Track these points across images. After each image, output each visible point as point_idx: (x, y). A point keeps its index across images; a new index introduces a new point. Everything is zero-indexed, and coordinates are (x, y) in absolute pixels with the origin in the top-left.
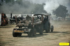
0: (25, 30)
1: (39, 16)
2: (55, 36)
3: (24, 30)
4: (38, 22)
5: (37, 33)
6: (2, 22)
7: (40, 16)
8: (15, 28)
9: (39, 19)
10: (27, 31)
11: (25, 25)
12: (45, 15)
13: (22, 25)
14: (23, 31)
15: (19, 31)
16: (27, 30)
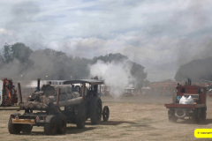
0: (38, 117)
1: (75, 85)
2: (119, 130)
3: (34, 118)
4: (73, 99)
5: (68, 125)
6: (4, 98)
7: (79, 84)
8: (14, 112)
9: (76, 93)
10: (42, 121)
11: (39, 106)
12: (90, 83)
13: (31, 106)
14: (33, 120)
15: (22, 121)
16: (41, 118)
